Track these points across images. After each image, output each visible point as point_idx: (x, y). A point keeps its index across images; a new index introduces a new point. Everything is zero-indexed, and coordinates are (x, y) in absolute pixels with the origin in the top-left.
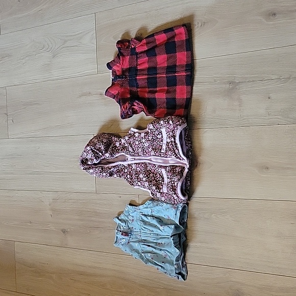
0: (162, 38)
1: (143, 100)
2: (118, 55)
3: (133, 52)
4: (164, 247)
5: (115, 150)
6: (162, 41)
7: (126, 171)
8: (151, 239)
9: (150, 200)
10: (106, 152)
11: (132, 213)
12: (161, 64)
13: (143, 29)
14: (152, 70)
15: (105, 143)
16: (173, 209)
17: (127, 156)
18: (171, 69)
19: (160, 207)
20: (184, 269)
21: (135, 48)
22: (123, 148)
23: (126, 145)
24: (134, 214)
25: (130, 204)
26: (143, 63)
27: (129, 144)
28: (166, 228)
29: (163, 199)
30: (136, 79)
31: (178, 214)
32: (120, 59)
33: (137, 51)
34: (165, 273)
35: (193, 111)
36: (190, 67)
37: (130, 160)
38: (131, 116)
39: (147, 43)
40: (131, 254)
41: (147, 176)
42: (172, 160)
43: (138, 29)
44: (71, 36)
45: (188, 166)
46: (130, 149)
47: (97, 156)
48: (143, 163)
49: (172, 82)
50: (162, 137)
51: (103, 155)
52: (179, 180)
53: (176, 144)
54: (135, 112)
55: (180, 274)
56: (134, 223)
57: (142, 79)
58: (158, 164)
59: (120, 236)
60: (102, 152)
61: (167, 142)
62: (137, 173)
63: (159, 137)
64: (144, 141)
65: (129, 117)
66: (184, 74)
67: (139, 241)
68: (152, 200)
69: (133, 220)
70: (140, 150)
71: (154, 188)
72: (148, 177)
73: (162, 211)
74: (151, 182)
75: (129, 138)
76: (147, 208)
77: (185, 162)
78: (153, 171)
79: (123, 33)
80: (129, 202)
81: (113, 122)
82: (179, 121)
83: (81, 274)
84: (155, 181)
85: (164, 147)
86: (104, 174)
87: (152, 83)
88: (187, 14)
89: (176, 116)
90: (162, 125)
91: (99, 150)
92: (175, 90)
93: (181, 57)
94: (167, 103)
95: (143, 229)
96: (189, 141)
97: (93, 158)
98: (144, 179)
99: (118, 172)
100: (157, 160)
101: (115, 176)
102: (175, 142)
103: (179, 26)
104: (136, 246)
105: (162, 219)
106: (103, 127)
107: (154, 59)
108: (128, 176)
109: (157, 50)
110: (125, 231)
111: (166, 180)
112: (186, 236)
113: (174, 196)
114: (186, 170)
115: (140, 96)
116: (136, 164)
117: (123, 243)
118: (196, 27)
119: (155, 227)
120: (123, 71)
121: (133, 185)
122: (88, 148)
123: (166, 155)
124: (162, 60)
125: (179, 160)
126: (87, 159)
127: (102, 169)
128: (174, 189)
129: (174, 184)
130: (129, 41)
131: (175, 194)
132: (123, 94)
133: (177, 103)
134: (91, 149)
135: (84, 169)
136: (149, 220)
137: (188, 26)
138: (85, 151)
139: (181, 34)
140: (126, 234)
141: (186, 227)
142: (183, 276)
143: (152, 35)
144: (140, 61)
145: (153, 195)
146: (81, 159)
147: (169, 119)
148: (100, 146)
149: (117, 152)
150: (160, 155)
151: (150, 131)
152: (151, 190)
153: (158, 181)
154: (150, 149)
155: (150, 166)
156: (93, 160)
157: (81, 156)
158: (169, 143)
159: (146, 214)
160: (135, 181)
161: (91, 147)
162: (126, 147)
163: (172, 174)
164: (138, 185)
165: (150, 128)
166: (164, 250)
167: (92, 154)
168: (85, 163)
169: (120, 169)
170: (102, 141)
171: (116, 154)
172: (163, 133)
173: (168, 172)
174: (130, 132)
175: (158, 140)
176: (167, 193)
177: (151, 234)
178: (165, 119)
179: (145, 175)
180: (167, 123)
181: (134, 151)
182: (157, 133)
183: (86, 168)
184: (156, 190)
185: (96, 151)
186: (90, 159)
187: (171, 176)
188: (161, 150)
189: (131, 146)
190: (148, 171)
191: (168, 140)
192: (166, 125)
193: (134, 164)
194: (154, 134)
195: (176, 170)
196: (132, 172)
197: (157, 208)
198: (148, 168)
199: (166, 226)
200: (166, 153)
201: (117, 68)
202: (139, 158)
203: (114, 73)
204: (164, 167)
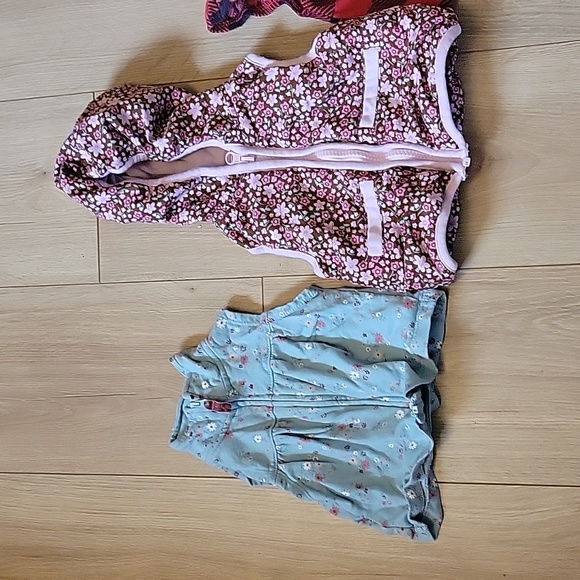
5: (189, 129)
7: (225, 197)
8: (313, 416)
9: (310, 289)
10: (157, 134)
11: (243, 334)
15: (152, 105)
16: (404, 310)
17: (228, 147)
19: (348, 307)
20: (434, 503)
22: (220, 122)
23: (228, 111)
24: (251, 337)
27: (241, 107)
28: (376, 374)
29: (366, 278)
31: (425, 322)
34: (364, 521)
37: (241, 160)
38: (240, 24)
40: (237, 467)
41: (305, 208)
42: (400, 151)
46: (245, 125)
47: (124, 150)
48: (285, 171)
50: (361, 79)
51: (143, 144)
53: (429, 91)
54: (254, 8)
55: (419, 518)
56: (251, 366)
58: (345, 168)
59: (197, 411)
60: (141, 136)
61: (381, 95)
62: (267, 204)
63: (352, 78)
65: (231, 27)
67: (267, 427)
69: (244, 359)
70: (280, 125)
71: (334, 244)
72: (310, 213)
73: (356, 319)
74: (319, 225)
75: (241, 86)
76: (302, 312)
78: (322, 193)
80: (225, 304)
82: (440, 15)
83: (35, 554)
84: (333, 222)
85: (370, 111)
86: (151, 208)
90: (369, 35)
91: (132, 126)
95: (284, 383)
97: (113, 154)
98: (295, 219)
99: (192, 203)
101: (184, 215)
102: (424, 84)
104: (258, 441)
108: (234, 214)
110: (219, 395)
111: (375, 216)
113: (418, 261)
114: (460, 175)
116: (262, 173)
117: (206, 436)
119: (332, 371)
121: (246, 241)
122: (94, 121)
123: (379, 132)
127: (143, 191)
131: (421, 253)
135: (73, 193)
136: (309, 352)
138: (80, 133)
140: (223, 403)
142: (430, 526)
145: (326, 270)
146: (61, 159)
148: (136, 116)
149: (195, 134)
150: (357, 136)
151: (324, 57)
152: (322, 252)
153: (342, 224)
154: (315, 123)
155: (314, 175)
156: (111, 160)
157: (63, 152)
158: (387, 97)
159: (294, 334)
160: (259, 228)
161: (107, 115)
162: (227, 117)
163: (407, 193)
164: (271, 241)
165: (326, 47)
166: (357, 447)
167: (108, 141)
168: (75, 174)
169: (199, 194)
170: (143, 99)
171: (191, 140)
172: (367, 67)
173: (388, 187)
174: (240, 69)
175: (345, 90)
176: (382, 258)
177: (313, 398)
178: (383, 15)
179: (296, 205)
180: (389, 25)
181: (256, 131)
182: (349, 60)
183: (81, 192)
184: (342, 251)
185: (120, 129)
186: (99, 157)
187: (401, 199)
188: (357, 120)
189: (246, 114)
190: (305, 193)
191: (387, 88)
192: (386, 32)
193: (255, 173)
194: (338, 67)
195: (417, 180)
196: (245, 200)
197: (339, 311)
198: (306, 185)
199: (375, 367)
200: (381, 129)
202: (270, 154)
204: (369, 174)
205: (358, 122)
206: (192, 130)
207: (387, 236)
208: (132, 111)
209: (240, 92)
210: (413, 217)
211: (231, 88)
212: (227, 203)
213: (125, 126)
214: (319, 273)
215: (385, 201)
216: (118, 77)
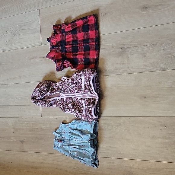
0: (81, 22)
1: (69, 60)
2: (54, 33)
3: (63, 32)
4: (84, 148)
5: (53, 90)
6: (80, 24)
7: (60, 102)
8: (76, 144)
9: (75, 120)
10: (48, 91)
11: (64, 128)
12: (80, 38)
13: (69, 18)
14: (75, 42)
15: (47, 86)
16: (89, 124)
17: (60, 93)
18: (86, 41)
19: (81, 124)
20: (97, 161)
21: (64, 29)
22: (58, 89)
23: (60, 87)
24: (65, 129)
25: (63, 123)
26: (69, 38)
27: (62, 86)
28: (85, 136)
29: (83, 118)
30: (65, 47)
31: (93, 127)
32: (55, 35)
33: (66, 30)
34: (85, 164)
35: (100, 65)
36: (98, 39)
37: (63, 96)
38: (62, 70)
39: (72, 26)
40: (64, 153)
41: (73, 105)
42: (88, 95)
43: (66, 18)
44: (25, 23)
45: (98, 98)
46: (63, 90)
47: (42, 94)
48: (70, 98)
49: (87, 49)
50: (82, 81)
51: (45, 93)
52: (93, 106)
53: (90, 85)
54: (65, 67)
55: (94, 164)
56: (66, 134)
57: (68, 47)
58: (80, 98)
59: (57, 142)
61: (85, 84)
62: (67, 104)
63: (80, 81)
64: (71, 84)
66: (94, 43)
67: (69, 145)
68: (76, 119)
69: (65, 132)
70: (68, 90)
71: (77, 112)
72: (74, 106)
73: (83, 126)
74: (75, 108)
75: (62, 82)
76: (73, 124)
77: (96, 96)
78: (76, 102)
79: (56, 21)
81: (52, 74)
82: (92, 71)
83: (32, 167)
84: (78, 108)
85: (83, 87)
86: (47, 105)
87: (75, 49)
88: (95, 8)
89: (90, 68)
90: (81, 74)
91: (43, 90)
92: (89, 54)
93: (92, 34)
94: (84, 61)
95: (71, 137)
96: (98, 83)
97: (40, 95)
98: (71, 107)
99: (55, 104)
100: (79, 95)
101: (53, 106)
102: (90, 84)
103: (91, 16)
104: (67, 148)
105: (82, 131)
106: (46, 77)
108: (61, 106)
109: (77, 30)
110: (60, 139)
111: (85, 107)
112: (97, 141)
113: (90, 116)
114: (97, 101)
115: (68, 58)
116: (66, 98)
117: (59, 147)
118: (100, 16)
119: (79, 136)
120: (58, 43)
121: (64, 111)
122: (37, 89)
123: (84, 92)
124: (80, 36)
125: (92, 95)
126: (36, 96)
127: (45, 102)
128: (90, 112)
129: (90, 109)
130: (60, 25)
131: (90, 115)
132: (57, 56)
133: (90, 60)
134: (39, 90)
135: (34, 102)
136: (75, 132)
137: (96, 16)
138: (34, 92)
139: (91, 20)
140: (60, 141)
141: (97, 135)
142: (96, 165)
143: (75, 21)
144: (67, 37)
145: (77, 117)
146: (32, 96)
147: (86, 70)
148: (44, 88)
150: (81, 92)
151: (74, 78)
154: (74, 89)
155: (75, 99)
157: (32, 95)
159: (73, 128)
160: (66, 109)
161: (39, 88)
162: (60, 88)
163: (88, 103)
164: (68, 111)
165: (74, 76)
166: (84, 150)
167: (39, 93)
168: (34, 99)
170: (45, 85)
172: (82, 79)
173: (86, 102)
174: (62, 79)
175: (79, 83)
176: (85, 115)
177: (76, 140)
178: (83, 71)
179: (71, 104)
180: (84, 73)
181: (65, 90)
182: (78, 79)
183: (35, 102)
184: (79, 113)
185: (41, 91)
186: (38, 96)
188: (81, 89)
190: (73, 102)
193: (65, 98)
194: (77, 80)
195: (90, 101)
196: (63, 103)
197: (80, 124)
199: (85, 135)
201: (54, 41)
202: (68, 94)
203: (52, 44)
204: (83, 99)
206: (54, 90)
207: (86, 111)
208: (43, 87)
211: (60, 83)
212: (60, 104)
215: (86, 104)
216: (43, 79)
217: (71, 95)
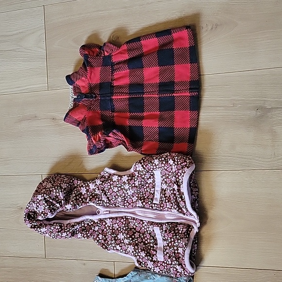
0: (152, 43)
1: (122, 129)
2: (84, 64)
3: (107, 62)
5: (80, 199)
6: (151, 47)
7: (97, 228)
9: (134, 271)
10: (67, 201)
12: (150, 80)
13: (121, 30)
14: (137, 87)
15: (65, 189)
17: (98, 207)
18: (167, 87)
19: (150, 280)
21: (110, 57)
22: (93, 197)
23: (97, 192)
25: (101, 276)
26: (123, 77)
27: (103, 190)
29: (157, 270)
30: (111, 100)
32: (86, 70)
33: (115, 60)
35: (200, 146)
36: (196, 85)
37: (103, 213)
38: (102, 151)
39: (129, 50)
41: (131, 236)
42: (171, 215)
43: (112, 31)
44: (6, 36)
45: (198, 225)
46: (104, 199)
47: (53, 209)
48: (122, 218)
49: (167, 106)
50: (154, 181)
51: (61, 206)
52: (186, 245)
54: (108, 145)
57: (120, 100)
58: (148, 220)
60: (60, 203)
61: (162, 190)
62: (115, 233)
64: (127, 187)
65: (99, 152)
66: (188, 94)
70: (119, 200)
71: (143, 254)
72: (133, 239)
74: (137, 245)
75: (103, 182)
77: (194, 217)
78: (138, 229)
79: (88, 35)
80: (99, 272)
81: (74, 158)
82: (185, 161)
84: (143, 243)
85: (158, 196)
86: (64, 234)
87: (136, 105)
88: (189, 11)
90: (156, 165)
91: (56, 198)
93: (181, 71)
94: (159, 134)
97: (48, 211)
98: (126, 241)
99: (83, 230)
101: (79, 235)
103: (180, 28)
106: (58, 164)
107: (138, 72)
108: (100, 236)
109: (145, 60)
111: (161, 243)
113: (178, 267)
114: (196, 230)
116: (112, 218)
118: (204, 30)
120: (91, 89)
121: (106, 248)
122: (40, 197)
123: (161, 207)
124: (151, 73)
125: (182, 215)
126: (35, 213)
127: (61, 227)
128: (178, 258)
129: (178, 250)
130: (100, 48)
131: (179, 265)
132: (91, 120)
133: (176, 133)
134: (45, 199)
135: (31, 227)
138: (34, 202)
139: (181, 38)
143: (138, 39)
144: (117, 74)
145: (140, 264)
146: (27, 211)
147: (167, 157)
148: (58, 194)
149: (83, 202)
150: (152, 207)
151: (136, 174)
152: (138, 257)
153: (147, 244)
154: (134, 199)
155: (135, 221)
156: (47, 214)
157: (27, 208)
158: (165, 191)
160: (111, 244)
161: (45, 195)
162: (96, 195)
163: (173, 236)
164: (117, 249)
165: (138, 169)
167: (46, 206)
168: (33, 218)
169: (86, 225)
170: (60, 186)
171: (82, 205)
172: (155, 176)
173: (166, 231)
174: (102, 173)
175: (147, 185)
176: (163, 262)
178: (162, 158)
179: (127, 234)
180: (164, 162)
181: (109, 200)
182: (148, 176)
183: (35, 226)
184: (146, 258)
185: (51, 201)
186: (42, 213)
187: (171, 238)
188: (152, 199)
189: (105, 194)
190: (131, 229)
191: (165, 187)
192: (163, 165)
193: (110, 218)
194: (143, 178)
195: (178, 229)
196: (105, 230)
198: (131, 225)
200: (162, 205)
201: (82, 83)
202: (116, 210)
203: (76, 90)
204: (157, 224)
205: (153, 201)
206: (82, 199)
207: (165, 253)
208: (56, 192)
209: (102, 184)
210: (175, 248)
211: (98, 182)
212: (98, 231)
213: (53, 200)
214: (137, 265)
215: (164, 237)
217: (124, 212)
